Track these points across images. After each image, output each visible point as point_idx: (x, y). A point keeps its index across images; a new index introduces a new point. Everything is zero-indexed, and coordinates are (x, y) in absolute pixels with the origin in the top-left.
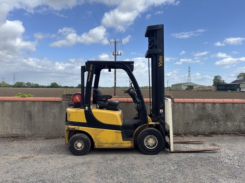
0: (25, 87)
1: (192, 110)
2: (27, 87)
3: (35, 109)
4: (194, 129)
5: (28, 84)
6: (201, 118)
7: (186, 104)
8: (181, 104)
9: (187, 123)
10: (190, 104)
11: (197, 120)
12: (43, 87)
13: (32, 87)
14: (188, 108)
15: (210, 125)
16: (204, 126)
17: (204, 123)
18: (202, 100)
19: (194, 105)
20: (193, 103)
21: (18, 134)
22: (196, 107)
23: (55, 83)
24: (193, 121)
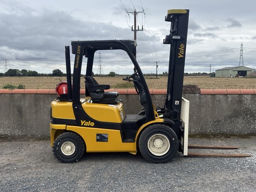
0: (19, 75)
1: (224, 105)
2: (22, 76)
3: (26, 104)
4: (226, 128)
5: (24, 71)
6: (236, 115)
7: (217, 96)
8: (210, 96)
9: (218, 121)
10: (221, 97)
11: (230, 117)
12: (43, 75)
13: (29, 76)
14: (219, 101)
15: (248, 123)
16: (240, 125)
17: (240, 120)
18: (237, 90)
19: (228, 98)
20: (226, 95)
21: (6, 135)
22: (229, 99)
23: (58, 70)
24: (225, 119)
